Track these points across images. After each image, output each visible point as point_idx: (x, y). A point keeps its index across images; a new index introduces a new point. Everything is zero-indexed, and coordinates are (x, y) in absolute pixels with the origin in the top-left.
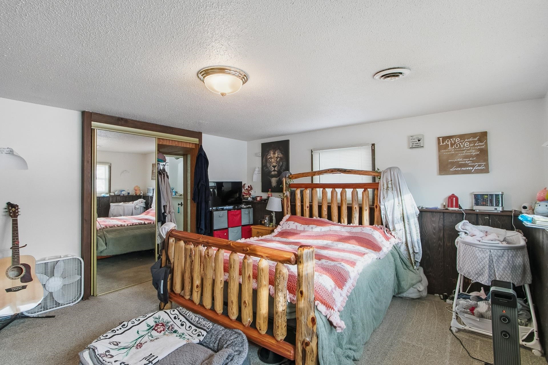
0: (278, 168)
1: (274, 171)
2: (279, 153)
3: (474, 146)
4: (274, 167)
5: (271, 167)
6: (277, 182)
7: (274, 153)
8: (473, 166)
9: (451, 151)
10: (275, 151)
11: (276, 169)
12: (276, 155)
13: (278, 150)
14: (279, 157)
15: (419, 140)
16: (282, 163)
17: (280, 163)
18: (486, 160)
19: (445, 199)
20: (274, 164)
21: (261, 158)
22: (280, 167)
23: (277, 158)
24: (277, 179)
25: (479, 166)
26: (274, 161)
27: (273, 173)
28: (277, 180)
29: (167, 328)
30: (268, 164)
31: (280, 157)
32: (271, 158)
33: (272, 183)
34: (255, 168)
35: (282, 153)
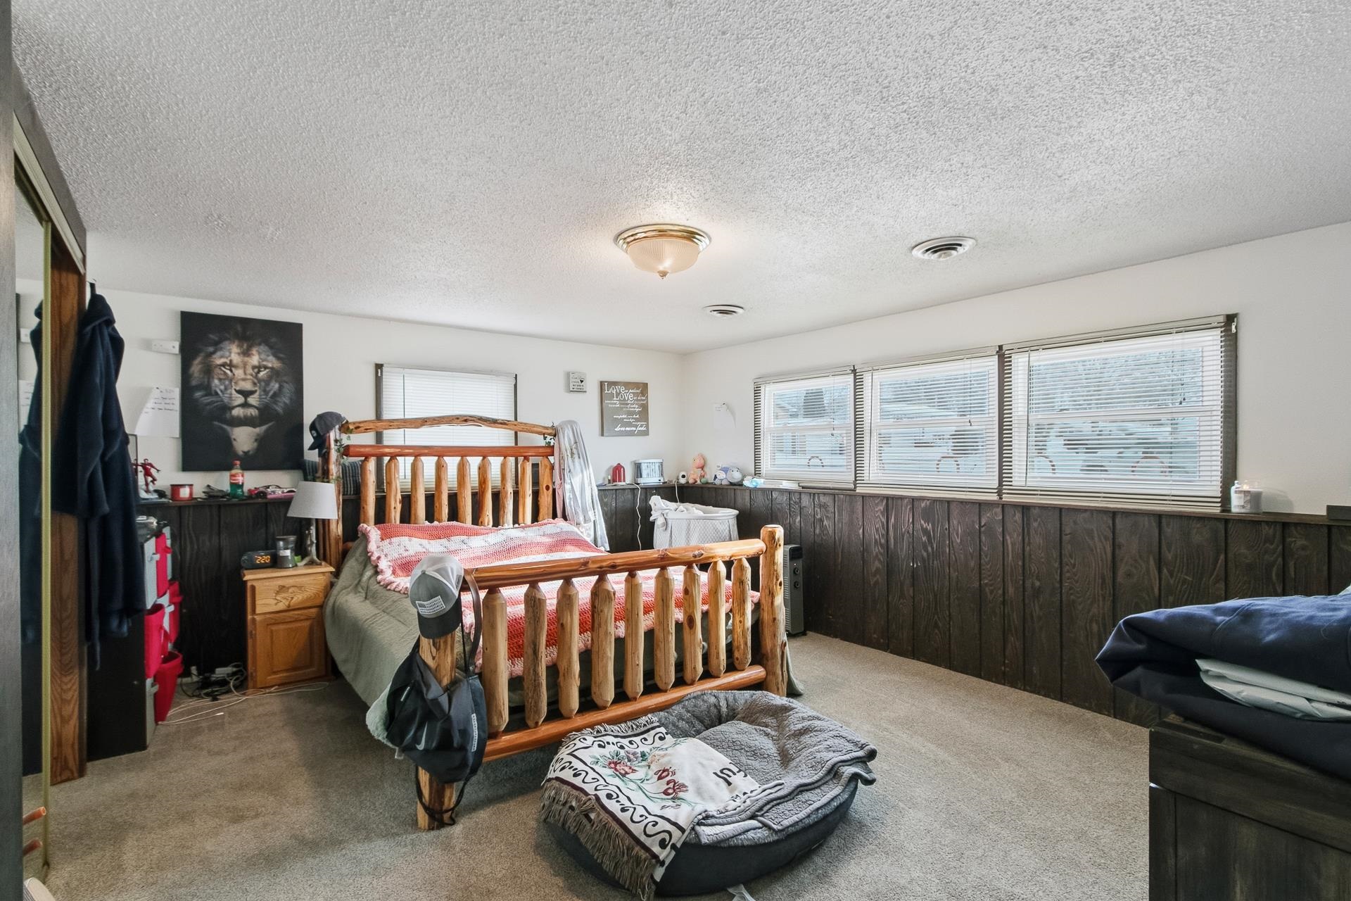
0: (260, 398)
1: (245, 405)
2: (268, 356)
3: (637, 400)
4: (246, 394)
5: (231, 394)
6: (256, 440)
7: (246, 353)
8: (636, 426)
9: (615, 404)
10: (249, 348)
11: (253, 400)
12: (255, 360)
13: (262, 347)
14: (266, 368)
15: (582, 381)
16: (277, 386)
17: (272, 384)
18: (647, 420)
19: (608, 469)
20: (248, 386)
21: (178, 360)
22: (272, 397)
23: (259, 368)
24: (258, 430)
25: (641, 426)
26: (243, 376)
27: (237, 412)
28: (258, 435)
29: (626, 760)
30: (216, 382)
31: (272, 368)
32: (231, 366)
33: (234, 443)
34: (149, 391)
35: (278, 358)
